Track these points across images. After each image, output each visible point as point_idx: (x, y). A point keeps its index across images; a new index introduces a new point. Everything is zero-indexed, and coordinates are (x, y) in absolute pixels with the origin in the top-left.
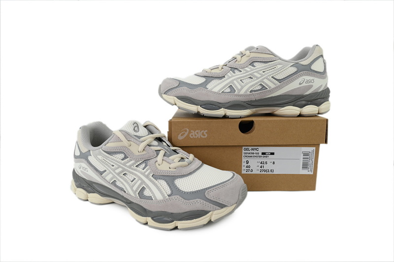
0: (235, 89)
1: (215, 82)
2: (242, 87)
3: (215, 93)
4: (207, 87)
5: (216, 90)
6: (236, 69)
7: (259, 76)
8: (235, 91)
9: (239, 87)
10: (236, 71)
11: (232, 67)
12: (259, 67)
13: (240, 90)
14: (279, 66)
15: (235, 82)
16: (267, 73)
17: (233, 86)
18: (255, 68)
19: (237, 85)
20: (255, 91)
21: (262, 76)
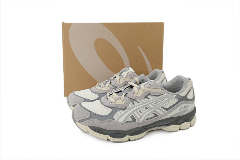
0: (136, 118)
1: (120, 113)
2: (141, 117)
3: (120, 123)
4: (114, 117)
5: (121, 120)
6: (135, 100)
7: (152, 107)
8: (136, 120)
9: (139, 117)
10: (135, 102)
11: (132, 98)
12: (152, 99)
13: (139, 119)
14: (166, 99)
15: (135, 112)
16: (158, 105)
17: (134, 116)
18: (149, 100)
19: (137, 115)
20: (150, 119)
21: (155, 106)
